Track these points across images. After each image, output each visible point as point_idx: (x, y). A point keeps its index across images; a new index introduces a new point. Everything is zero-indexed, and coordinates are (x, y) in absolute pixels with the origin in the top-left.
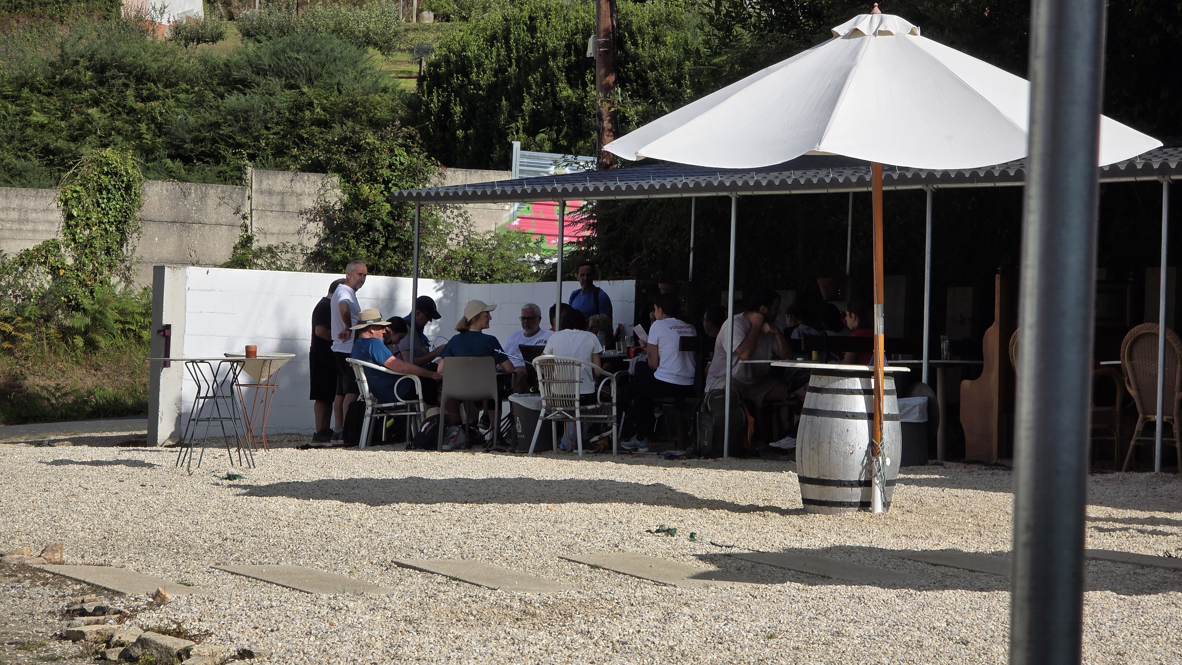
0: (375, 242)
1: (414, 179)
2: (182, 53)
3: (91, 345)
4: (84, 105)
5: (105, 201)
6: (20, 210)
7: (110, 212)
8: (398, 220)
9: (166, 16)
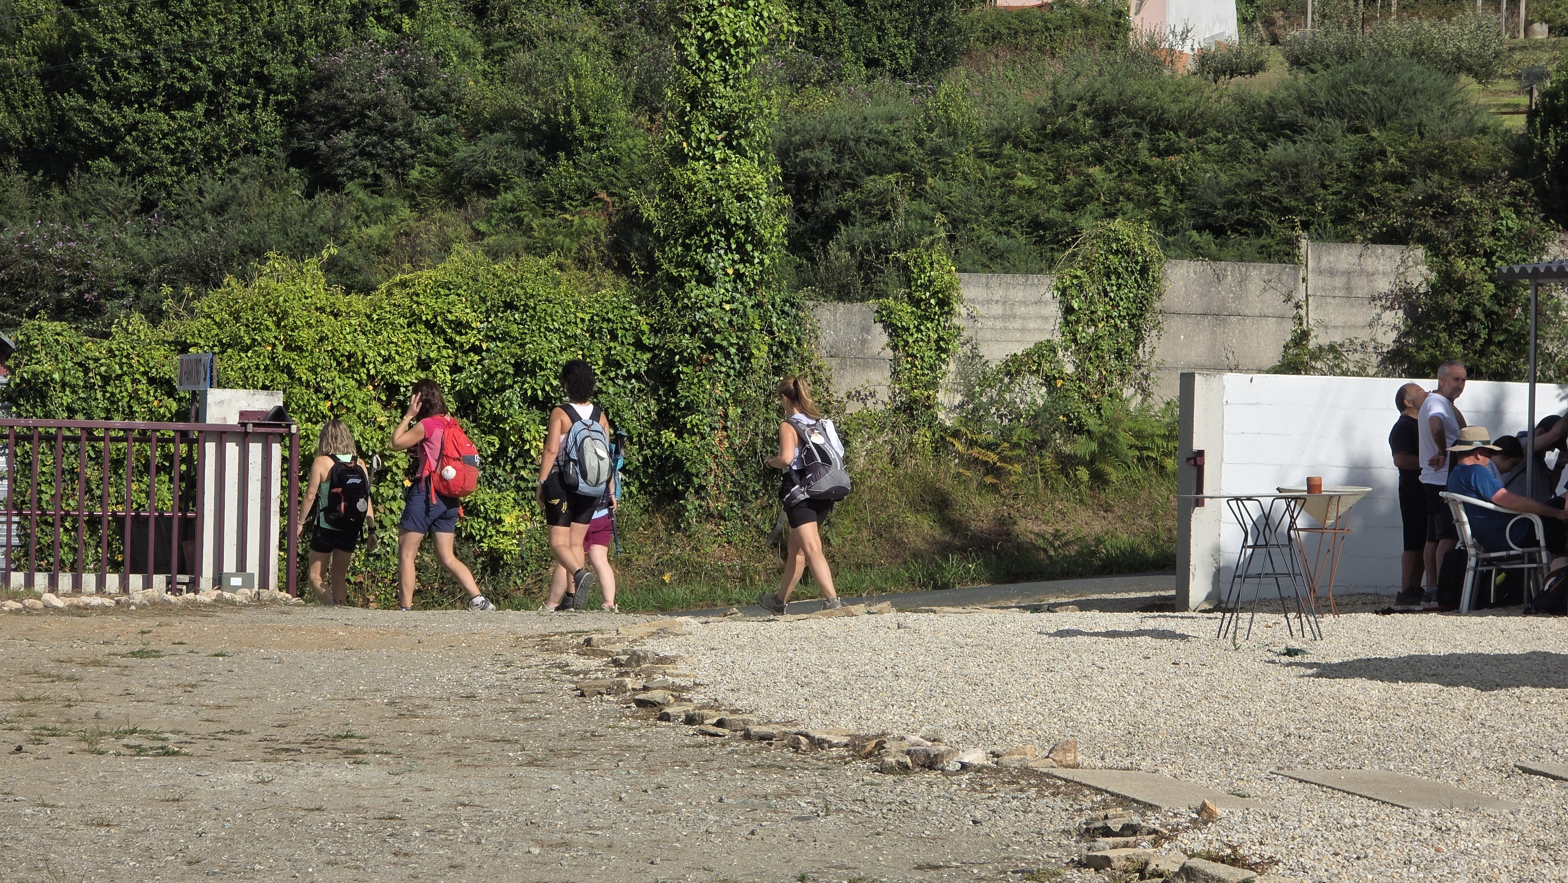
0: (1473, 336)
1: (1527, 249)
2: (1210, 90)
3: (1099, 479)
4: (1083, 163)
5: (1115, 288)
6: (1005, 303)
7: (1121, 303)
8: (1505, 305)
9: (1189, 42)
